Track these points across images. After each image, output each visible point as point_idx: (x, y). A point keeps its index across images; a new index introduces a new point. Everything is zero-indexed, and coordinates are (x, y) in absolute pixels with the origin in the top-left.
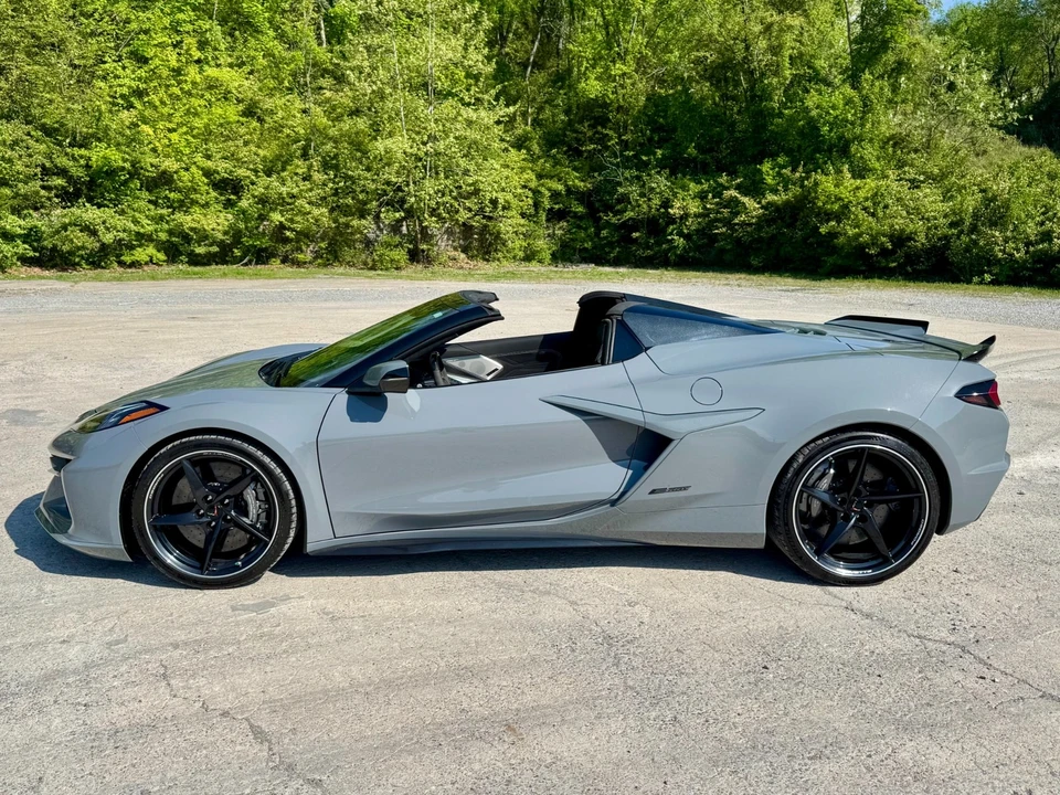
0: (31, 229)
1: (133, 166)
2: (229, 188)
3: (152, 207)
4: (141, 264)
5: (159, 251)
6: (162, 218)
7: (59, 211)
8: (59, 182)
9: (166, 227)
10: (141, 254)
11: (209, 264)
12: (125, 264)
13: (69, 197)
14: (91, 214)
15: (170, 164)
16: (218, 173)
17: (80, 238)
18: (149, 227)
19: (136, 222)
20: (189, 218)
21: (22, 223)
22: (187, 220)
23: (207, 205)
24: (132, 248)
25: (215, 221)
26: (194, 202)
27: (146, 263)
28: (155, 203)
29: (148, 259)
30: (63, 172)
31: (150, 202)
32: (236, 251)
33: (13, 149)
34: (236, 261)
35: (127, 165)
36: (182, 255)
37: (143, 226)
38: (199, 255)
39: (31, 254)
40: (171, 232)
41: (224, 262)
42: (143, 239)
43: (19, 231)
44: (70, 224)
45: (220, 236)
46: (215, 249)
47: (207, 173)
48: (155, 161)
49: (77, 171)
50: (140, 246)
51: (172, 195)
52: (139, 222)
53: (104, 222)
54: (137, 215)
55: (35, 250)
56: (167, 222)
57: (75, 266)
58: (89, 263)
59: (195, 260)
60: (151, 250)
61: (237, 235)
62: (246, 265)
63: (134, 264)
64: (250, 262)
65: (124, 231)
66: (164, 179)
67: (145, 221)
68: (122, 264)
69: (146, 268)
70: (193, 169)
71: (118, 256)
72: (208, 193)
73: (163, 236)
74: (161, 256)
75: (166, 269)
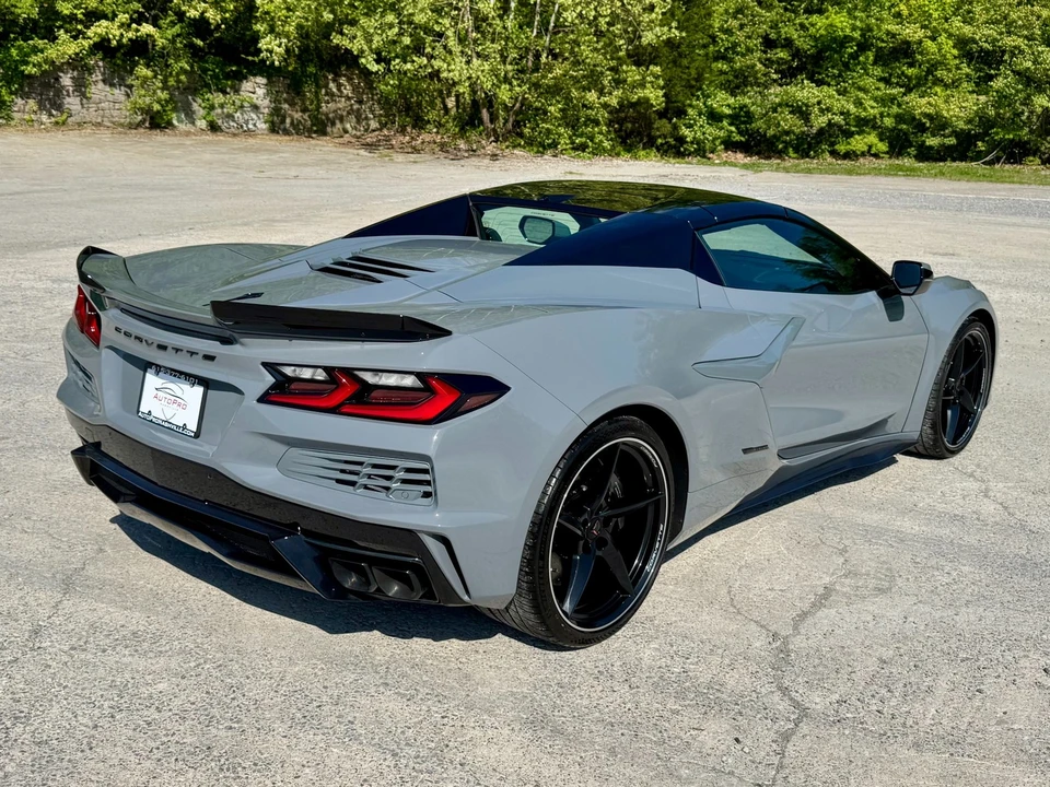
0: (741, 108)
1: (863, 35)
2: (985, 61)
3: (882, 85)
4: (857, 156)
5: (881, 140)
6: (893, 99)
7: (777, 89)
8: (782, 54)
9: (895, 109)
10: (858, 143)
11: (944, 160)
12: (838, 154)
13: (788, 74)
14: (806, 92)
15: (912, 32)
16: (977, 43)
17: (788, 121)
18: (872, 109)
19: (858, 103)
20: (924, 101)
21: (732, 101)
22: (920, 104)
23: (955, 84)
24: (849, 135)
25: (959, 106)
26: (938, 81)
27: (863, 154)
28: (887, 81)
29: (866, 148)
30: (788, 43)
31: (881, 79)
32: (980, 144)
33: (736, 18)
34: (978, 156)
35: (857, 35)
36: (911, 146)
37: (865, 109)
38: (931, 147)
39: (738, 138)
40: (899, 118)
41: (963, 158)
42: (864, 124)
43: (727, 111)
44: (780, 105)
45: (961, 125)
46: (952, 141)
47: (962, 43)
48: (893, 28)
49: (803, 43)
50: (859, 134)
51: (910, 71)
52: (861, 104)
53: (819, 103)
54: (861, 95)
55: (740, 133)
56: (899, 105)
57: (780, 154)
58: (796, 150)
59: (925, 155)
60: (872, 138)
61: (986, 123)
62: (991, 163)
63: (847, 156)
64: (997, 160)
65: (842, 113)
66: (904, 51)
67: (869, 103)
68: (834, 153)
69: (861, 160)
70: (942, 38)
71: (833, 144)
72: (958, 68)
73: (888, 122)
74: (883, 147)
75: (885, 162)
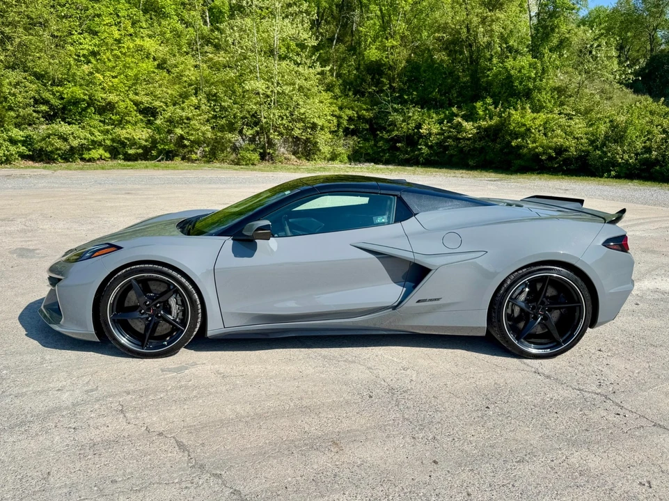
0: (27, 137)
1: (90, 98)
2: (149, 113)
3: (102, 124)
4: (94, 160)
5: (106, 152)
6: (107, 131)
7: (44, 127)
8: (44, 108)
9: (110, 137)
10: (95, 154)
11: (137, 160)
12: (85, 159)
13: (50, 118)
14: (64, 128)
15: (112, 97)
16: (143, 104)
17: (58, 143)
18: (99, 137)
19: (92, 134)
20: (124, 131)
21: (21, 133)
22: (123, 133)
23: (135, 124)
24: (89, 149)
25: (141, 134)
26: (127, 122)
27: (98, 159)
28: (103, 122)
29: (99, 156)
30: (46, 102)
31: (100, 121)
32: (153, 152)
33: (16, 88)
34: (154, 158)
35: (86, 98)
36: (119, 154)
37: (95, 136)
38: (130, 154)
39: (27, 153)
40: (113, 140)
41: (146, 159)
42: (96, 144)
43: (20, 138)
44: (52, 134)
45: (144, 143)
46: (140, 151)
47: (136, 104)
48: (104, 96)
49: (55, 102)
50: (93, 149)
51: (114, 117)
52: (93, 134)
53: (73, 133)
54: (92, 129)
55: (30, 150)
56: (111, 134)
57: (53, 160)
58: (62, 158)
59: (128, 158)
60: (101, 151)
61: (154, 142)
62: (160, 161)
63: (89, 160)
64: (162, 159)
65: (85, 139)
66: (110, 107)
67: (97, 133)
68: (83, 159)
69: (98, 162)
70: (127, 101)
71: (81, 155)
72: (136, 116)
73: (108, 143)
74: (107, 155)
75: (111, 163)
